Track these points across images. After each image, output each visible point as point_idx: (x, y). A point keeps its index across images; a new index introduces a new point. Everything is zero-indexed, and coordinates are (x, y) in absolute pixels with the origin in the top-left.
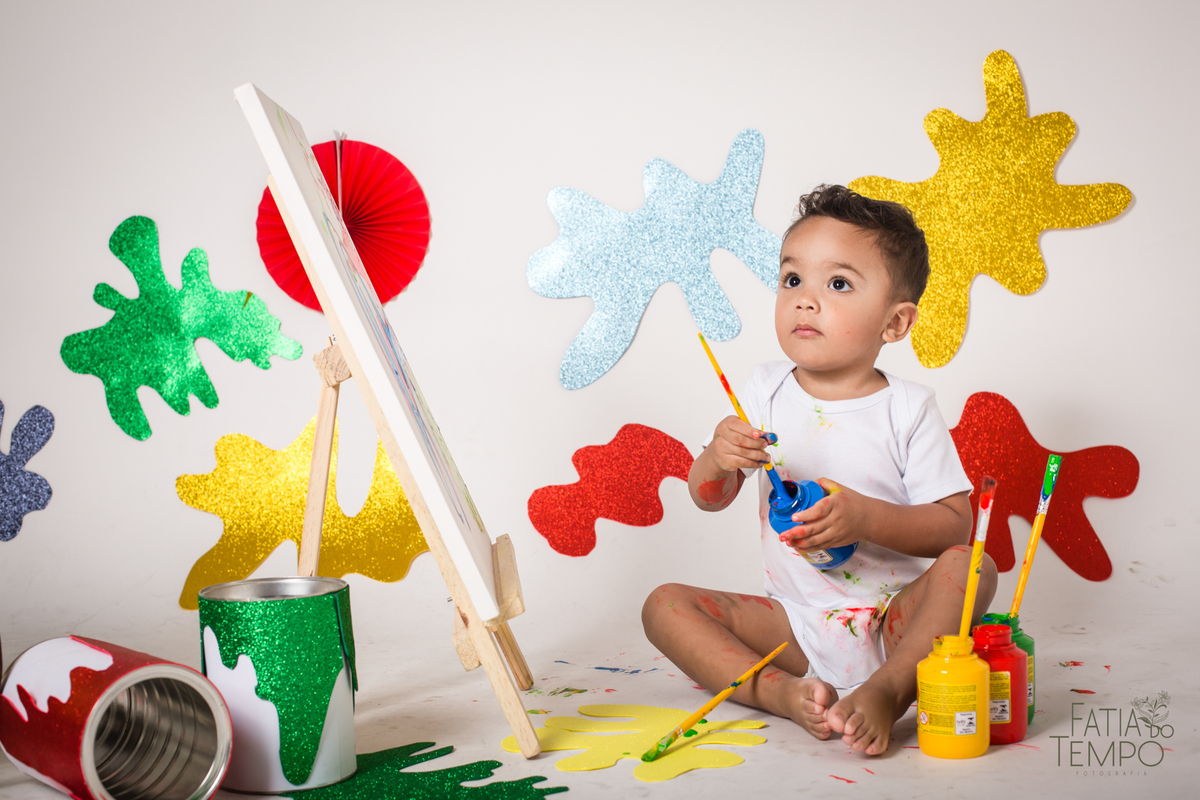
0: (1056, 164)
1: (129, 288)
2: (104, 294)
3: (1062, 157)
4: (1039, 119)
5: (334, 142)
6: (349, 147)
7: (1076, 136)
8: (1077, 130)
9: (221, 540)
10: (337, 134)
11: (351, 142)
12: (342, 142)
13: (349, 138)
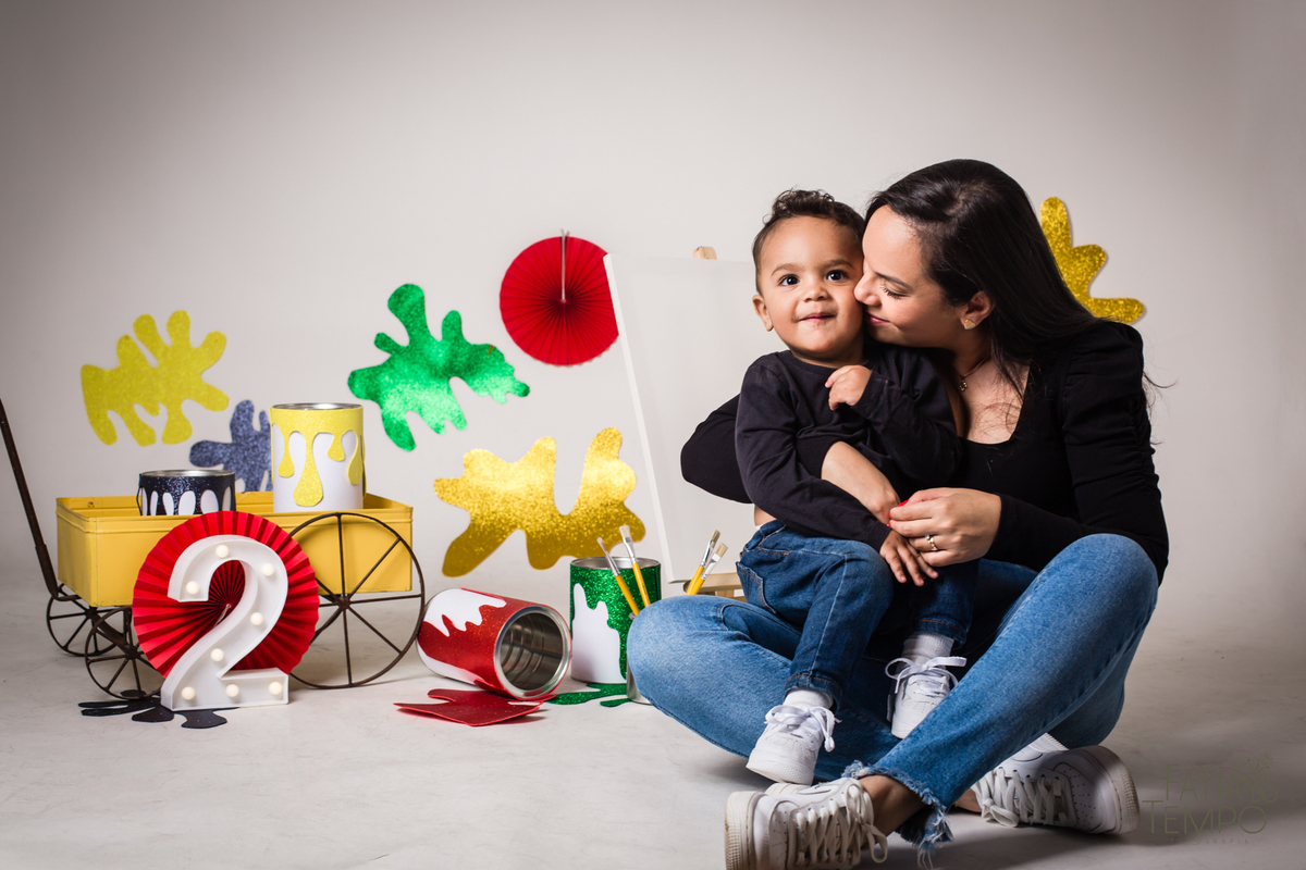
0: (1090, 282)
1: (401, 337)
2: (383, 341)
3: (1094, 278)
4: (1080, 249)
5: (560, 238)
6: (570, 241)
7: (1106, 262)
8: (1107, 259)
9: (469, 527)
10: (562, 231)
11: (573, 239)
12: (567, 238)
13: (571, 235)
